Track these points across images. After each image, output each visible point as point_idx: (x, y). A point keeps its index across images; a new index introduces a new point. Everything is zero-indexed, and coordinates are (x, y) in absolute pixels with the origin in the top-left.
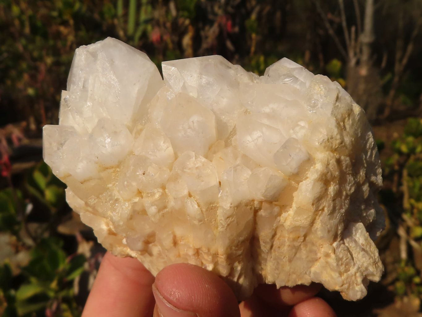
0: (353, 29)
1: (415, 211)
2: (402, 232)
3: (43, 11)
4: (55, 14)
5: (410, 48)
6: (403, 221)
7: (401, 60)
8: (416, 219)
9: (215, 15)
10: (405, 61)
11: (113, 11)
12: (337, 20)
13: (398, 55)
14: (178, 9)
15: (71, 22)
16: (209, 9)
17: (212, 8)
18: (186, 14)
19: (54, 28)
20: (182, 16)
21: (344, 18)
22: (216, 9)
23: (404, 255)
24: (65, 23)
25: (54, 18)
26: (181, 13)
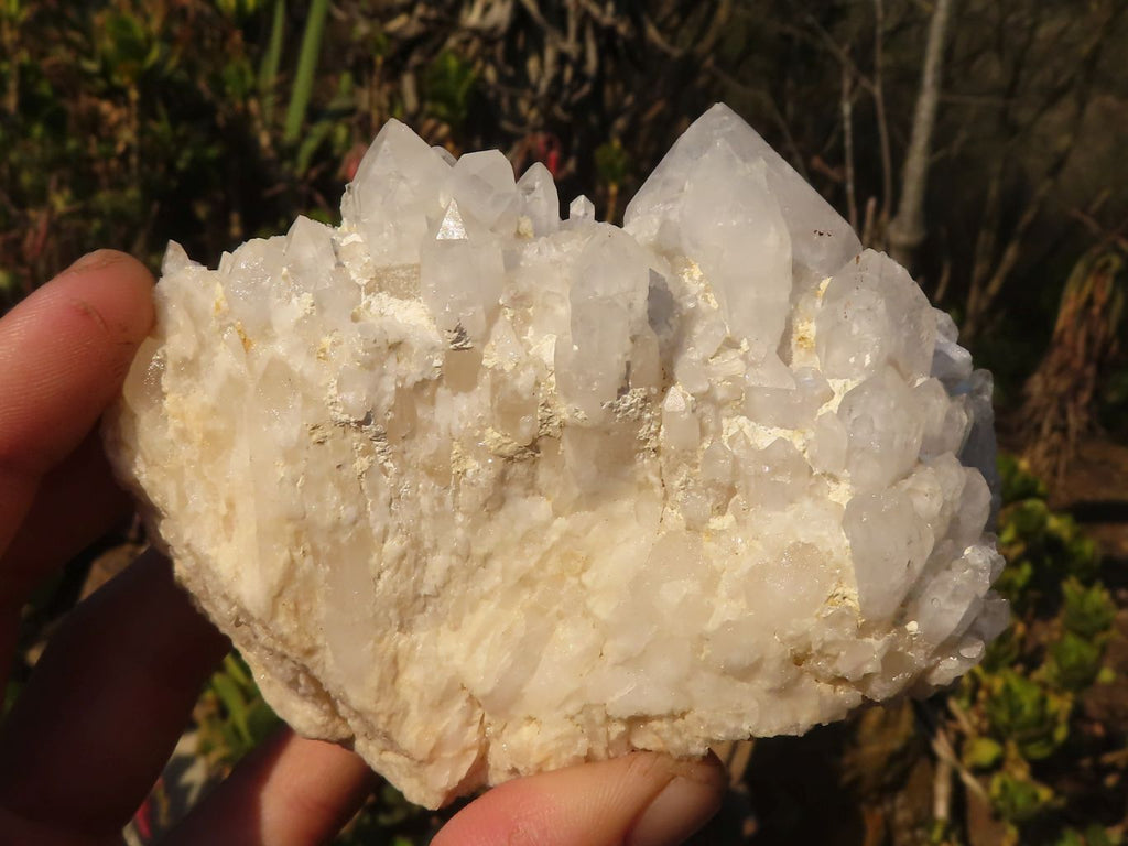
0: (872, 203)
1: (982, 695)
2: (942, 747)
3: (61, 55)
4: (92, 66)
5: (1011, 253)
6: (950, 716)
7: (985, 283)
8: (982, 716)
9: (520, 121)
10: (994, 286)
11: (250, 79)
12: (834, 174)
13: (979, 270)
14: (421, 96)
15: (134, 95)
16: (505, 102)
17: (513, 102)
18: (442, 110)
19: (85, 102)
20: (432, 115)
21: (850, 171)
22: (523, 106)
23: (941, 810)
24: (115, 94)
25: (88, 76)
26: (428, 106)
